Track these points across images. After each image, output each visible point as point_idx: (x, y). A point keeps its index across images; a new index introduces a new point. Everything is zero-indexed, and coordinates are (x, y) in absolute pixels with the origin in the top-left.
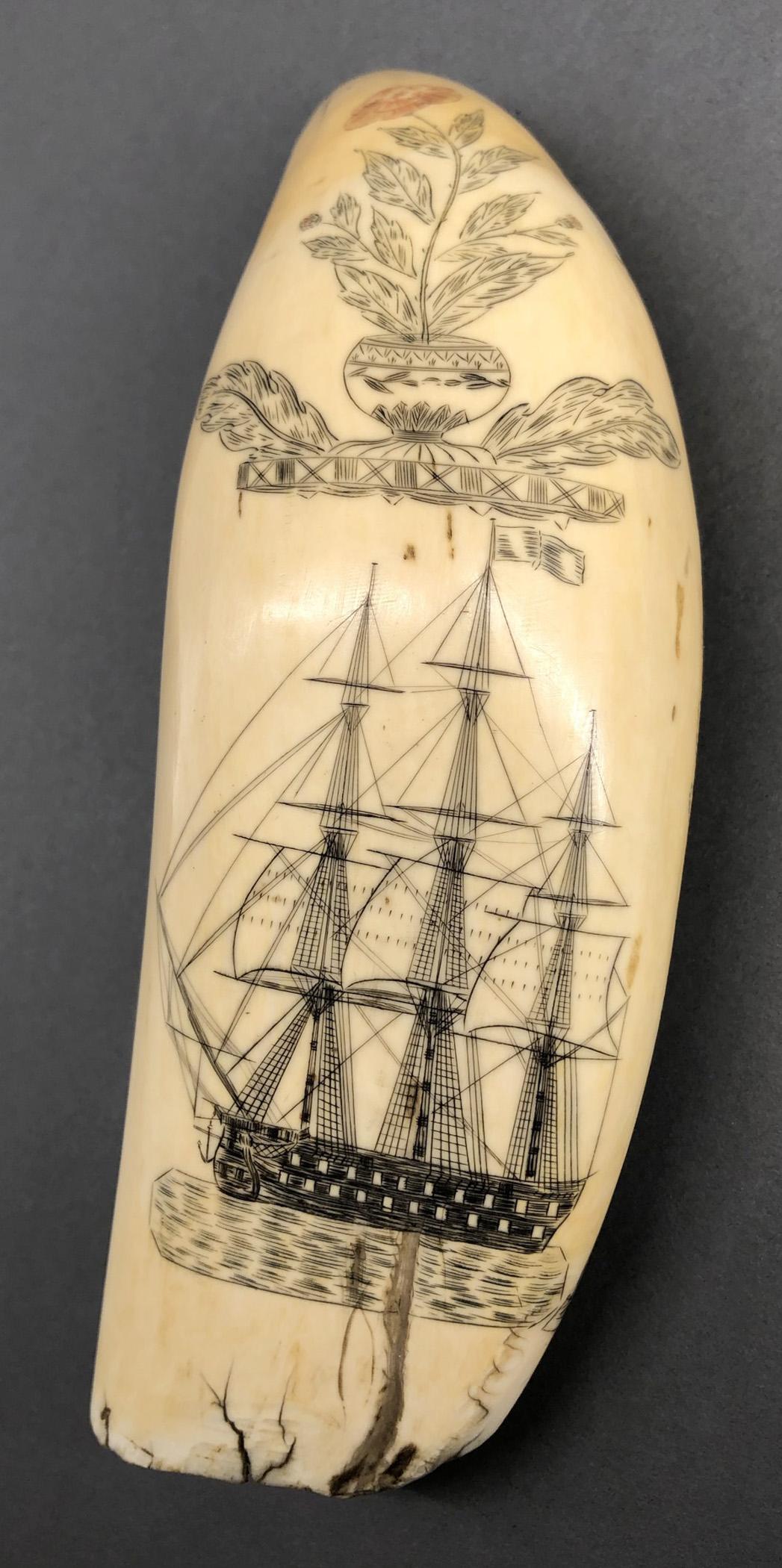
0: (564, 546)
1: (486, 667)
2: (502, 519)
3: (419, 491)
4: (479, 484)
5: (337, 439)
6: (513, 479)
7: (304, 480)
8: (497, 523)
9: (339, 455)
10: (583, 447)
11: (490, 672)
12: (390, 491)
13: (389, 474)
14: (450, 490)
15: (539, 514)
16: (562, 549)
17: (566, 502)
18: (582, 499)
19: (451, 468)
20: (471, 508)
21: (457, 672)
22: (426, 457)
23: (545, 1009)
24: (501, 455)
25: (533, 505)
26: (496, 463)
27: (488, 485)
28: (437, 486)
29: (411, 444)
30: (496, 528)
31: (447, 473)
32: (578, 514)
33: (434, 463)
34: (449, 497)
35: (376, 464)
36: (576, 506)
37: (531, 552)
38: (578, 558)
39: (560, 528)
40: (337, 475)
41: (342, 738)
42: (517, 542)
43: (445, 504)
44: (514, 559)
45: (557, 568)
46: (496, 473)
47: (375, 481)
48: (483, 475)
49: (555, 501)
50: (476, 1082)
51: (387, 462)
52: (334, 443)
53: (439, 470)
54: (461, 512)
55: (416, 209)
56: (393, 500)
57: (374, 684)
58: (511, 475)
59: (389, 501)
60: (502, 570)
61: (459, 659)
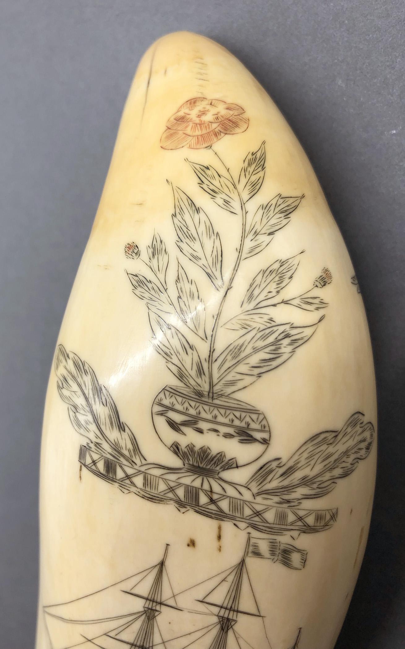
0: (294, 549)
1: (236, 609)
2: (255, 534)
3: (200, 508)
4: (242, 511)
5: (146, 460)
6: (265, 510)
7: (122, 480)
8: (252, 535)
9: (147, 471)
10: (315, 486)
11: (238, 611)
12: (181, 504)
13: (181, 492)
14: (221, 511)
15: (279, 532)
16: (292, 551)
17: (300, 523)
18: (310, 520)
19: (224, 497)
20: (235, 524)
21: (217, 609)
22: (206, 486)
24: (259, 494)
25: (277, 526)
26: (255, 499)
27: (248, 512)
28: (213, 507)
29: (196, 476)
30: (251, 538)
31: (220, 500)
32: (308, 529)
33: (211, 491)
34: (220, 516)
35: (172, 484)
36: (306, 525)
37: (272, 553)
38: (303, 554)
39: (294, 539)
40: (144, 485)
41: (144, 622)
42: (264, 547)
43: (217, 519)
44: (261, 557)
45: (289, 562)
46: (254, 505)
47: (170, 495)
48: (245, 506)
49: (292, 524)
51: (180, 485)
52: (144, 462)
53: (215, 497)
54: (228, 527)
55: (209, 271)
56: (183, 510)
57: (165, 603)
58: (264, 507)
59: (179, 510)
60: (252, 563)
61: (219, 603)
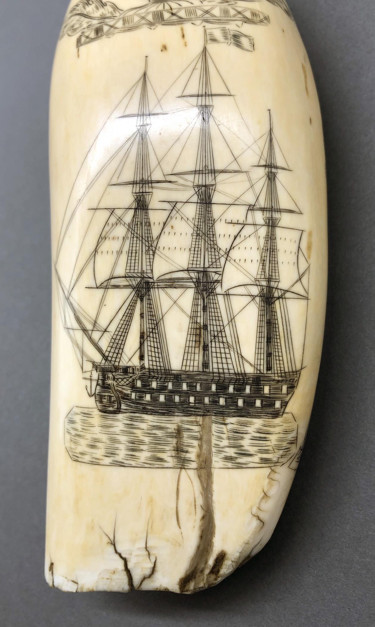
0: (242, 34)
1: (210, 93)
2: (208, 26)
3: (165, 22)
4: (195, 13)
5: (122, 10)
6: (212, 8)
7: (109, 30)
8: (206, 27)
9: (124, 16)
11: (212, 95)
12: (151, 24)
13: (150, 18)
14: (181, 18)
15: (227, 22)
16: (241, 36)
17: (240, 16)
18: (248, 14)
19: (180, 9)
20: (192, 23)
21: (195, 99)
22: (167, 7)
23: (265, 272)
25: (223, 18)
26: (202, 3)
27: (199, 13)
28: (174, 18)
29: (159, 4)
30: (206, 30)
31: (178, 12)
32: (247, 20)
33: (171, 9)
34: (181, 21)
35: (143, 15)
36: (245, 17)
37: (225, 38)
38: (250, 40)
39: (238, 27)
40: (124, 24)
41: (139, 144)
42: (218, 34)
43: (179, 24)
44: (218, 42)
45: (240, 44)
46: (203, 7)
47: (143, 21)
48: (196, 9)
49: (234, 16)
50: (232, 320)
51: (148, 13)
52: (121, 12)
53: (174, 11)
54: (188, 27)
56: (153, 27)
57: (153, 112)
58: (211, 7)
59: (151, 29)
60: (212, 48)
61: (195, 92)
